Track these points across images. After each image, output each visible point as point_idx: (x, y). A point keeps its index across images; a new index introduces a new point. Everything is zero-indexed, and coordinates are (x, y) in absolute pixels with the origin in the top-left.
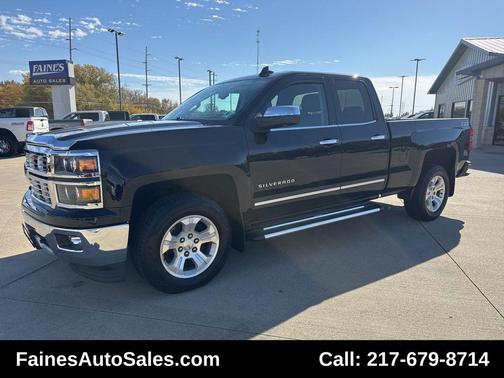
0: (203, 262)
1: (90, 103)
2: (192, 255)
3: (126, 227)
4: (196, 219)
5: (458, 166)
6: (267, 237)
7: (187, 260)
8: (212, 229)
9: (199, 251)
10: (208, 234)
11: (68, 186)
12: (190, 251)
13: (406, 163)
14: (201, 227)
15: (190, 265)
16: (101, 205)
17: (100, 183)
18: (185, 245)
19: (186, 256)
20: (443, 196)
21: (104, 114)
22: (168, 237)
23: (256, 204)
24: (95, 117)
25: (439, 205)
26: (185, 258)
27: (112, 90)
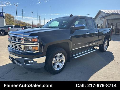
0: (61, 65)
1: (8, 23)
2: (59, 64)
3: (45, 57)
4: (60, 54)
5: (110, 39)
6: (75, 58)
7: (58, 65)
8: (63, 57)
9: (60, 63)
10: (63, 58)
11: (27, 46)
12: (58, 63)
13: (101, 39)
14: (61, 56)
15: (58, 66)
16: (38, 51)
17: (38, 45)
18: (57, 61)
19: (57, 64)
20: (107, 46)
21: (14, 26)
22: (54, 59)
23: (73, 50)
24: (12, 27)
25: (106, 48)
26: (57, 65)
27: (14, 20)
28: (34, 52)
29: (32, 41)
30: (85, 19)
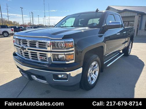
0: (95, 77)
2: (92, 76)
3: (82, 68)
6: (108, 66)
9: (94, 74)
10: (96, 67)
11: (57, 54)
15: (92, 79)
16: (73, 61)
17: (74, 52)
28: (67, 63)
29: (65, 47)
30: (114, 15)
